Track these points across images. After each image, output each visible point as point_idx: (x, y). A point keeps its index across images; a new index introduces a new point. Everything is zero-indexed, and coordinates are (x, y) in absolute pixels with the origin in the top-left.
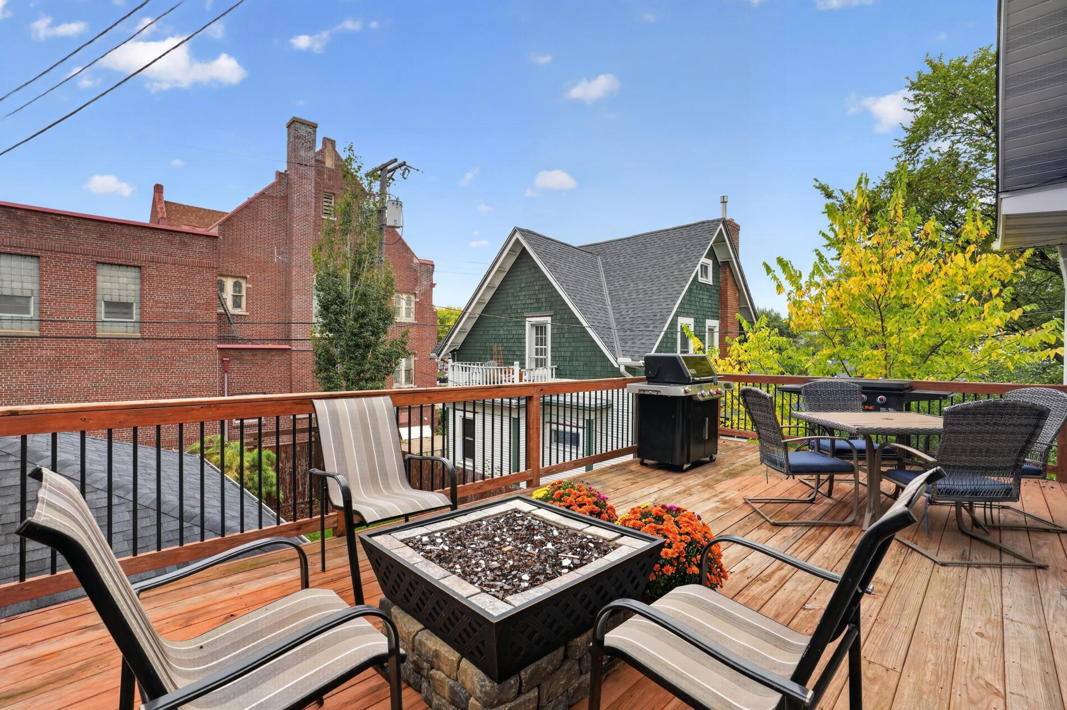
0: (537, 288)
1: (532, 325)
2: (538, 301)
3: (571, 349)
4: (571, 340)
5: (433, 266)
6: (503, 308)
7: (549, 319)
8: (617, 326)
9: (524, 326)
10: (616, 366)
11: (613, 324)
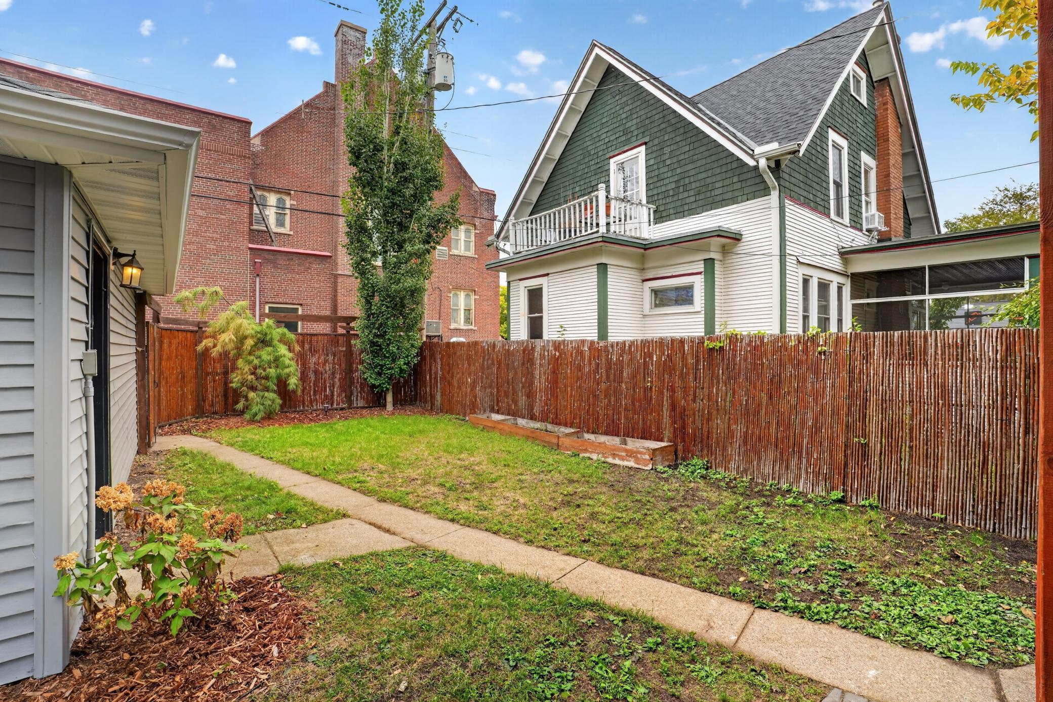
1: (618, 166)
2: (626, 131)
3: (676, 178)
4: (676, 165)
5: (495, 195)
6: (578, 158)
7: (642, 150)
9: (609, 170)
10: (752, 163)
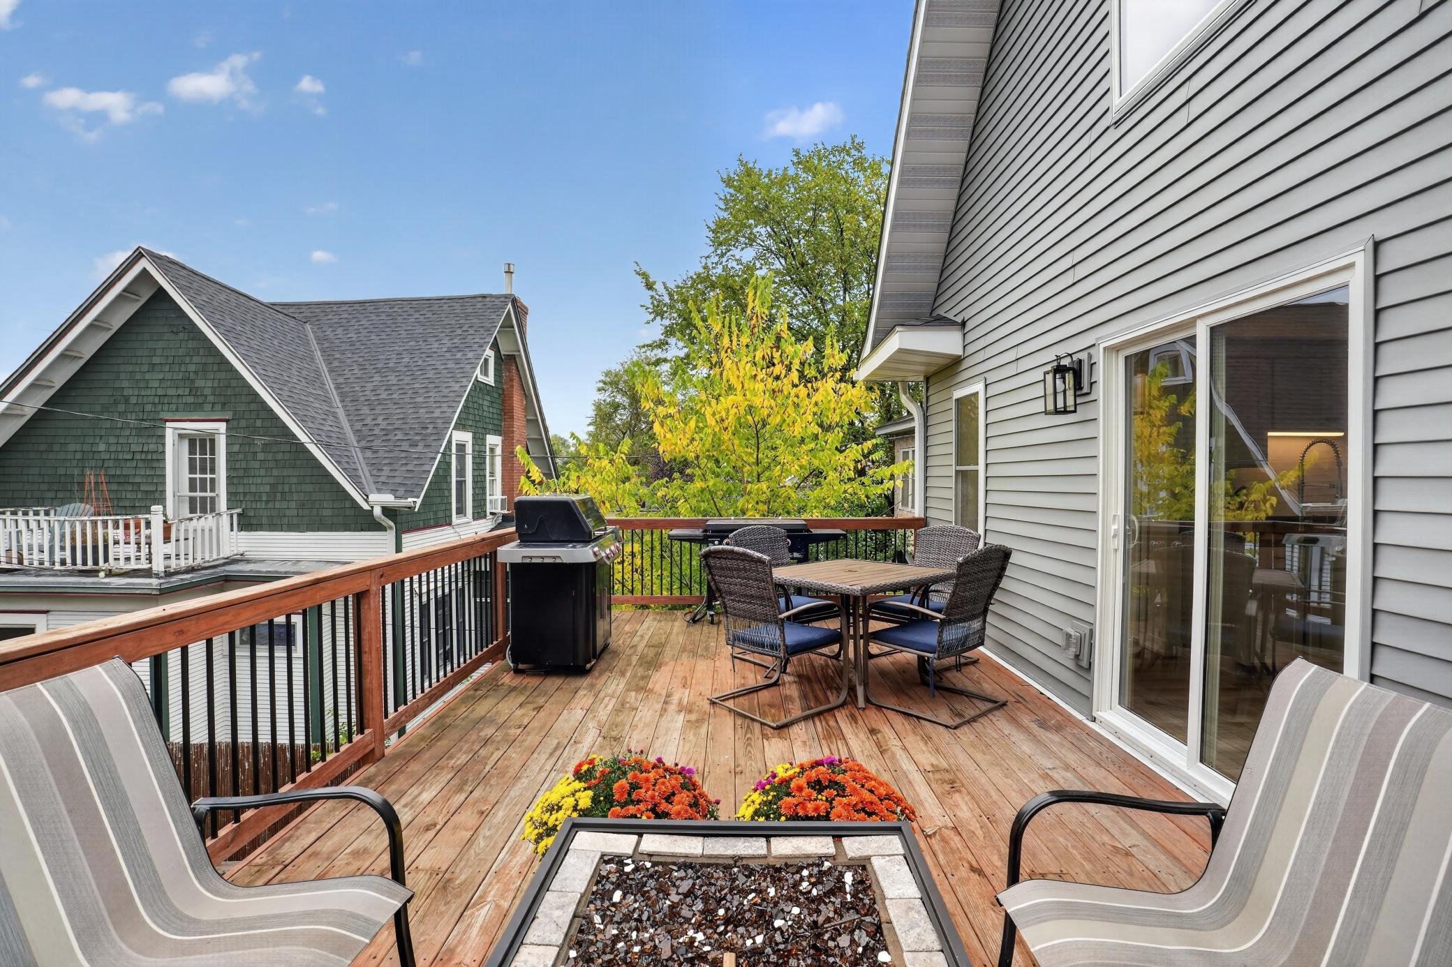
0: (192, 368)
1: (181, 436)
2: (194, 391)
3: (272, 480)
4: (271, 464)
6: (104, 400)
7: (222, 427)
8: (358, 442)
9: (163, 437)
10: (366, 507)
11: (352, 438)
